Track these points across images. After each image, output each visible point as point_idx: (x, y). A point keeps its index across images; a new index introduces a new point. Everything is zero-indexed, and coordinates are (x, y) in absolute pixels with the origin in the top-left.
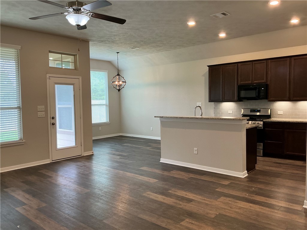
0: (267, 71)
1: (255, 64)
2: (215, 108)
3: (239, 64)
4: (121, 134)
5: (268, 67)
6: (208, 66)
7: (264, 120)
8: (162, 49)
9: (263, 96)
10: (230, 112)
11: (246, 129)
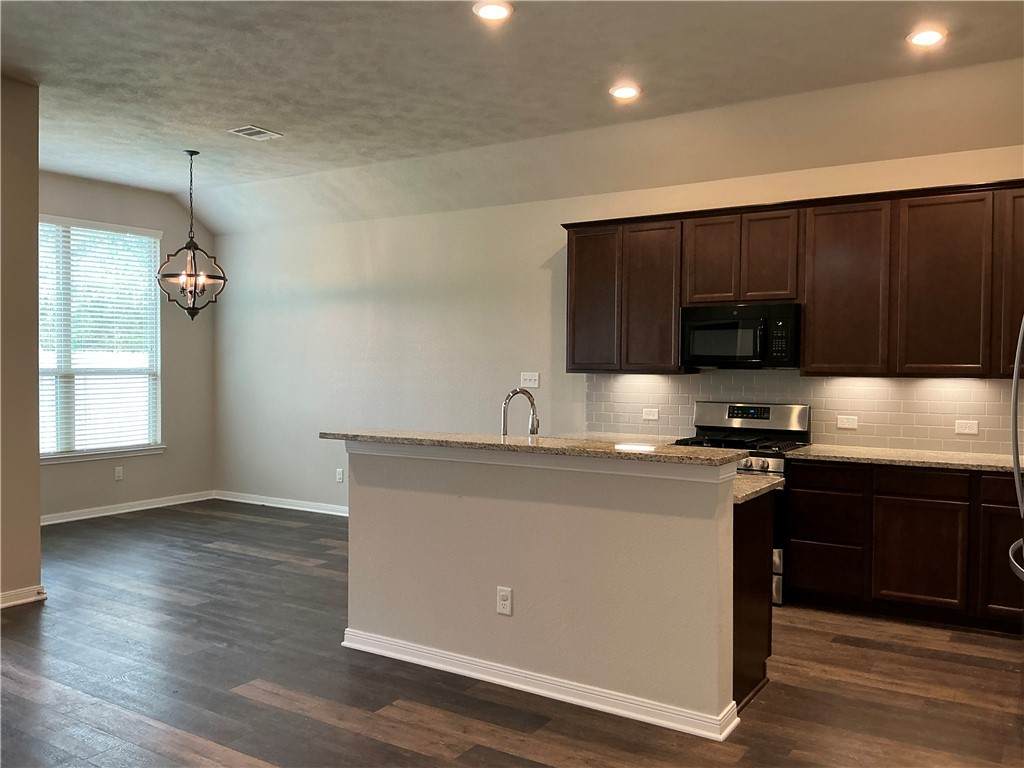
0: (801, 251)
1: (750, 220)
2: (589, 397)
3: (688, 222)
4: (214, 495)
5: (801, 236)
6: (565, 226)
7: (790, 454)
8: (380, 148)
9: (781, 351)
10: (652, 414)
11: (735, 506)
